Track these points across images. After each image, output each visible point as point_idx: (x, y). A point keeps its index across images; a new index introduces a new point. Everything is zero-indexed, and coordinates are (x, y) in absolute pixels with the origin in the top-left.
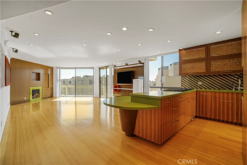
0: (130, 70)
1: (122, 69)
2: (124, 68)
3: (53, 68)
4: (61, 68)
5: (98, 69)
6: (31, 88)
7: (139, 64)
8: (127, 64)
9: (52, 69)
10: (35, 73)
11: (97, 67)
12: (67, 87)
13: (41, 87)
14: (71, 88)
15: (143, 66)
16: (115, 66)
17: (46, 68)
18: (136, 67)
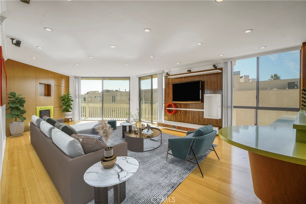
0: (197, 79)
1: (181, 78)
2: (185, 77)
3: (69, 77)
4: (82, 78)
5: (138, 79)
6: (38, 107)
7: (212, 70)
8: (190, 71)
9: (67, 78)
10: (44, 85)
11: (137, 76)
12: (88, 106)
13: (52, 107)
14: (96, 107)
15: (221, 73)
16: (167, 74)
17: (59, 77)
18: (207, 75)
